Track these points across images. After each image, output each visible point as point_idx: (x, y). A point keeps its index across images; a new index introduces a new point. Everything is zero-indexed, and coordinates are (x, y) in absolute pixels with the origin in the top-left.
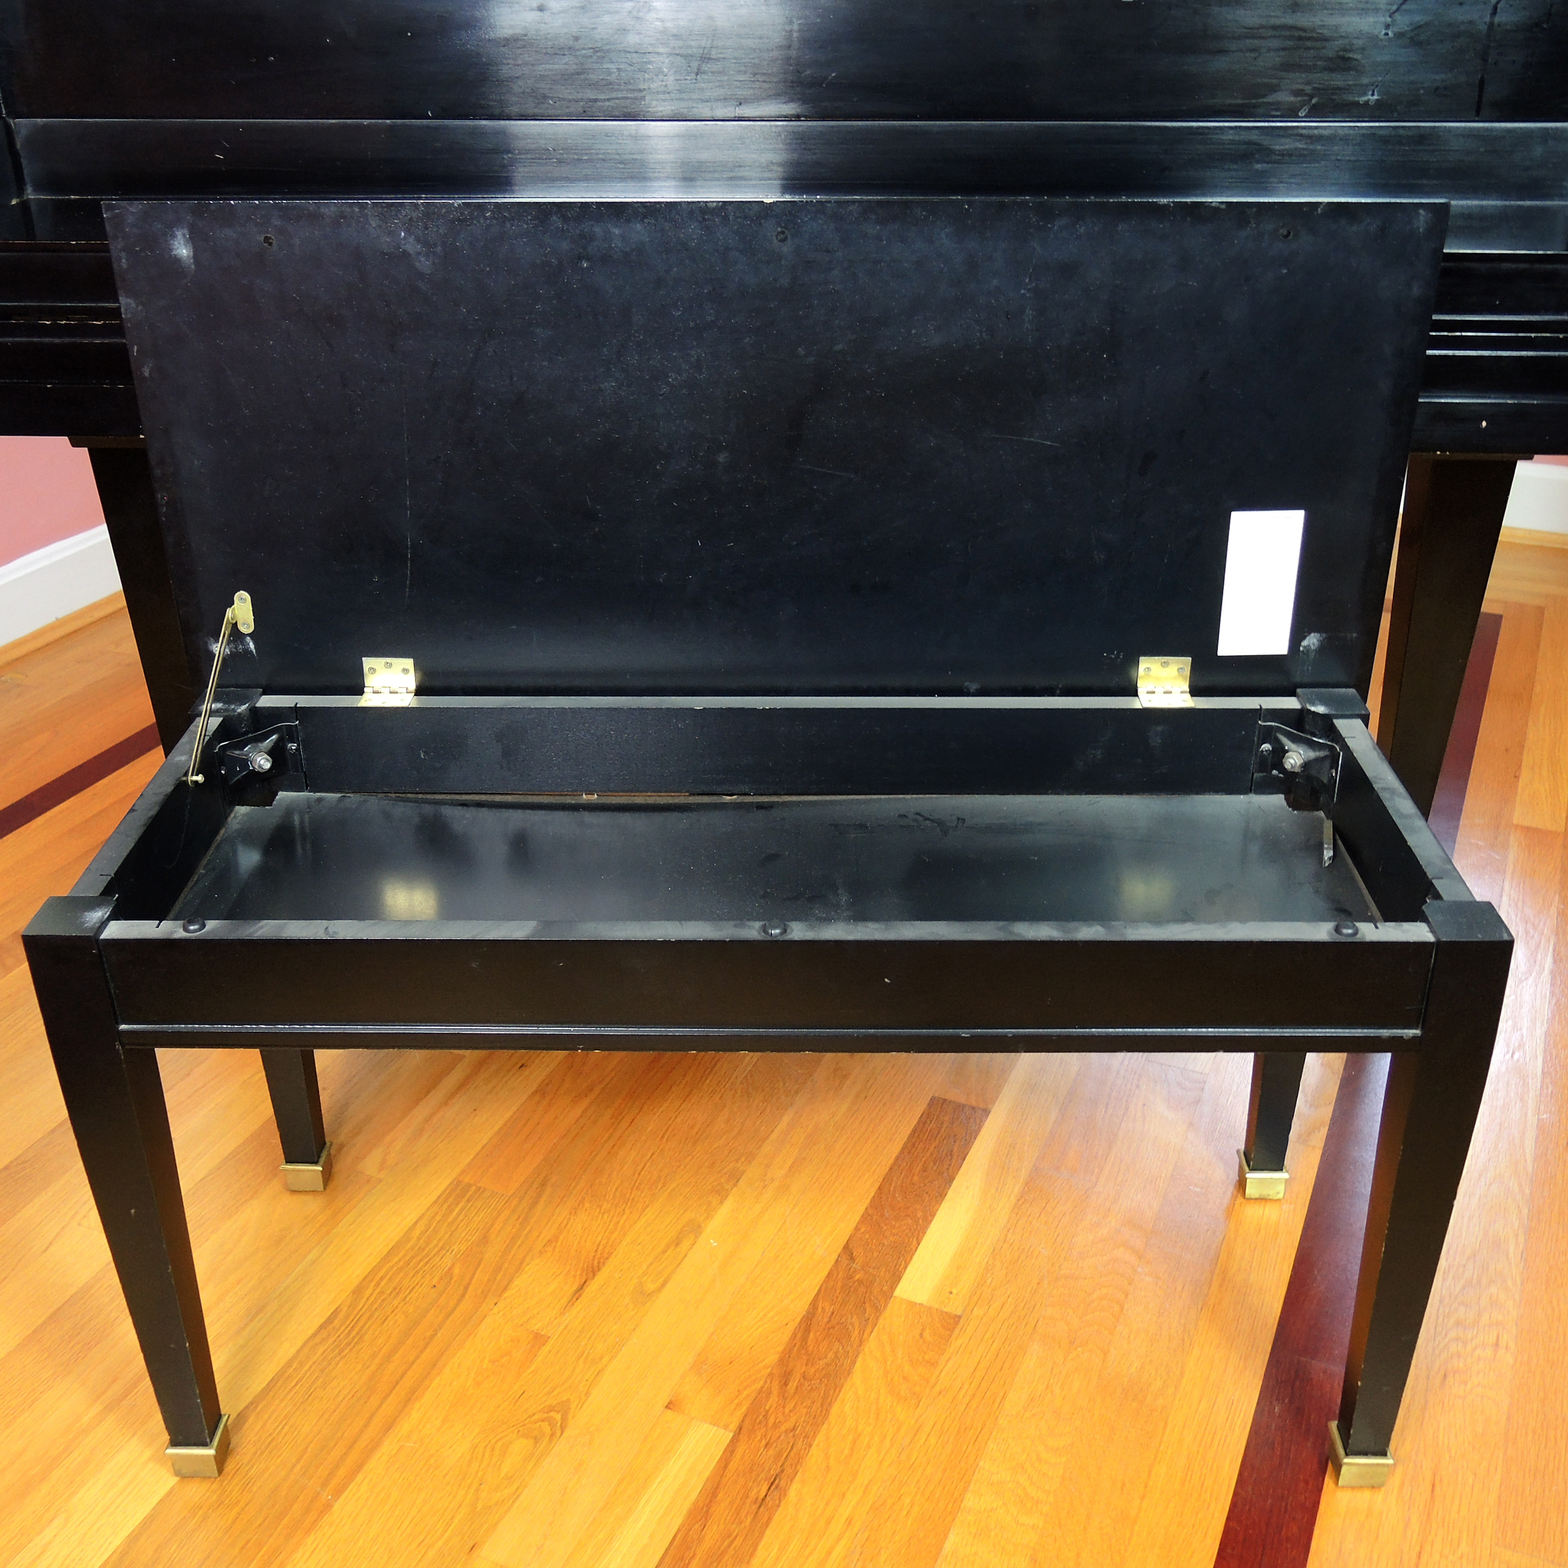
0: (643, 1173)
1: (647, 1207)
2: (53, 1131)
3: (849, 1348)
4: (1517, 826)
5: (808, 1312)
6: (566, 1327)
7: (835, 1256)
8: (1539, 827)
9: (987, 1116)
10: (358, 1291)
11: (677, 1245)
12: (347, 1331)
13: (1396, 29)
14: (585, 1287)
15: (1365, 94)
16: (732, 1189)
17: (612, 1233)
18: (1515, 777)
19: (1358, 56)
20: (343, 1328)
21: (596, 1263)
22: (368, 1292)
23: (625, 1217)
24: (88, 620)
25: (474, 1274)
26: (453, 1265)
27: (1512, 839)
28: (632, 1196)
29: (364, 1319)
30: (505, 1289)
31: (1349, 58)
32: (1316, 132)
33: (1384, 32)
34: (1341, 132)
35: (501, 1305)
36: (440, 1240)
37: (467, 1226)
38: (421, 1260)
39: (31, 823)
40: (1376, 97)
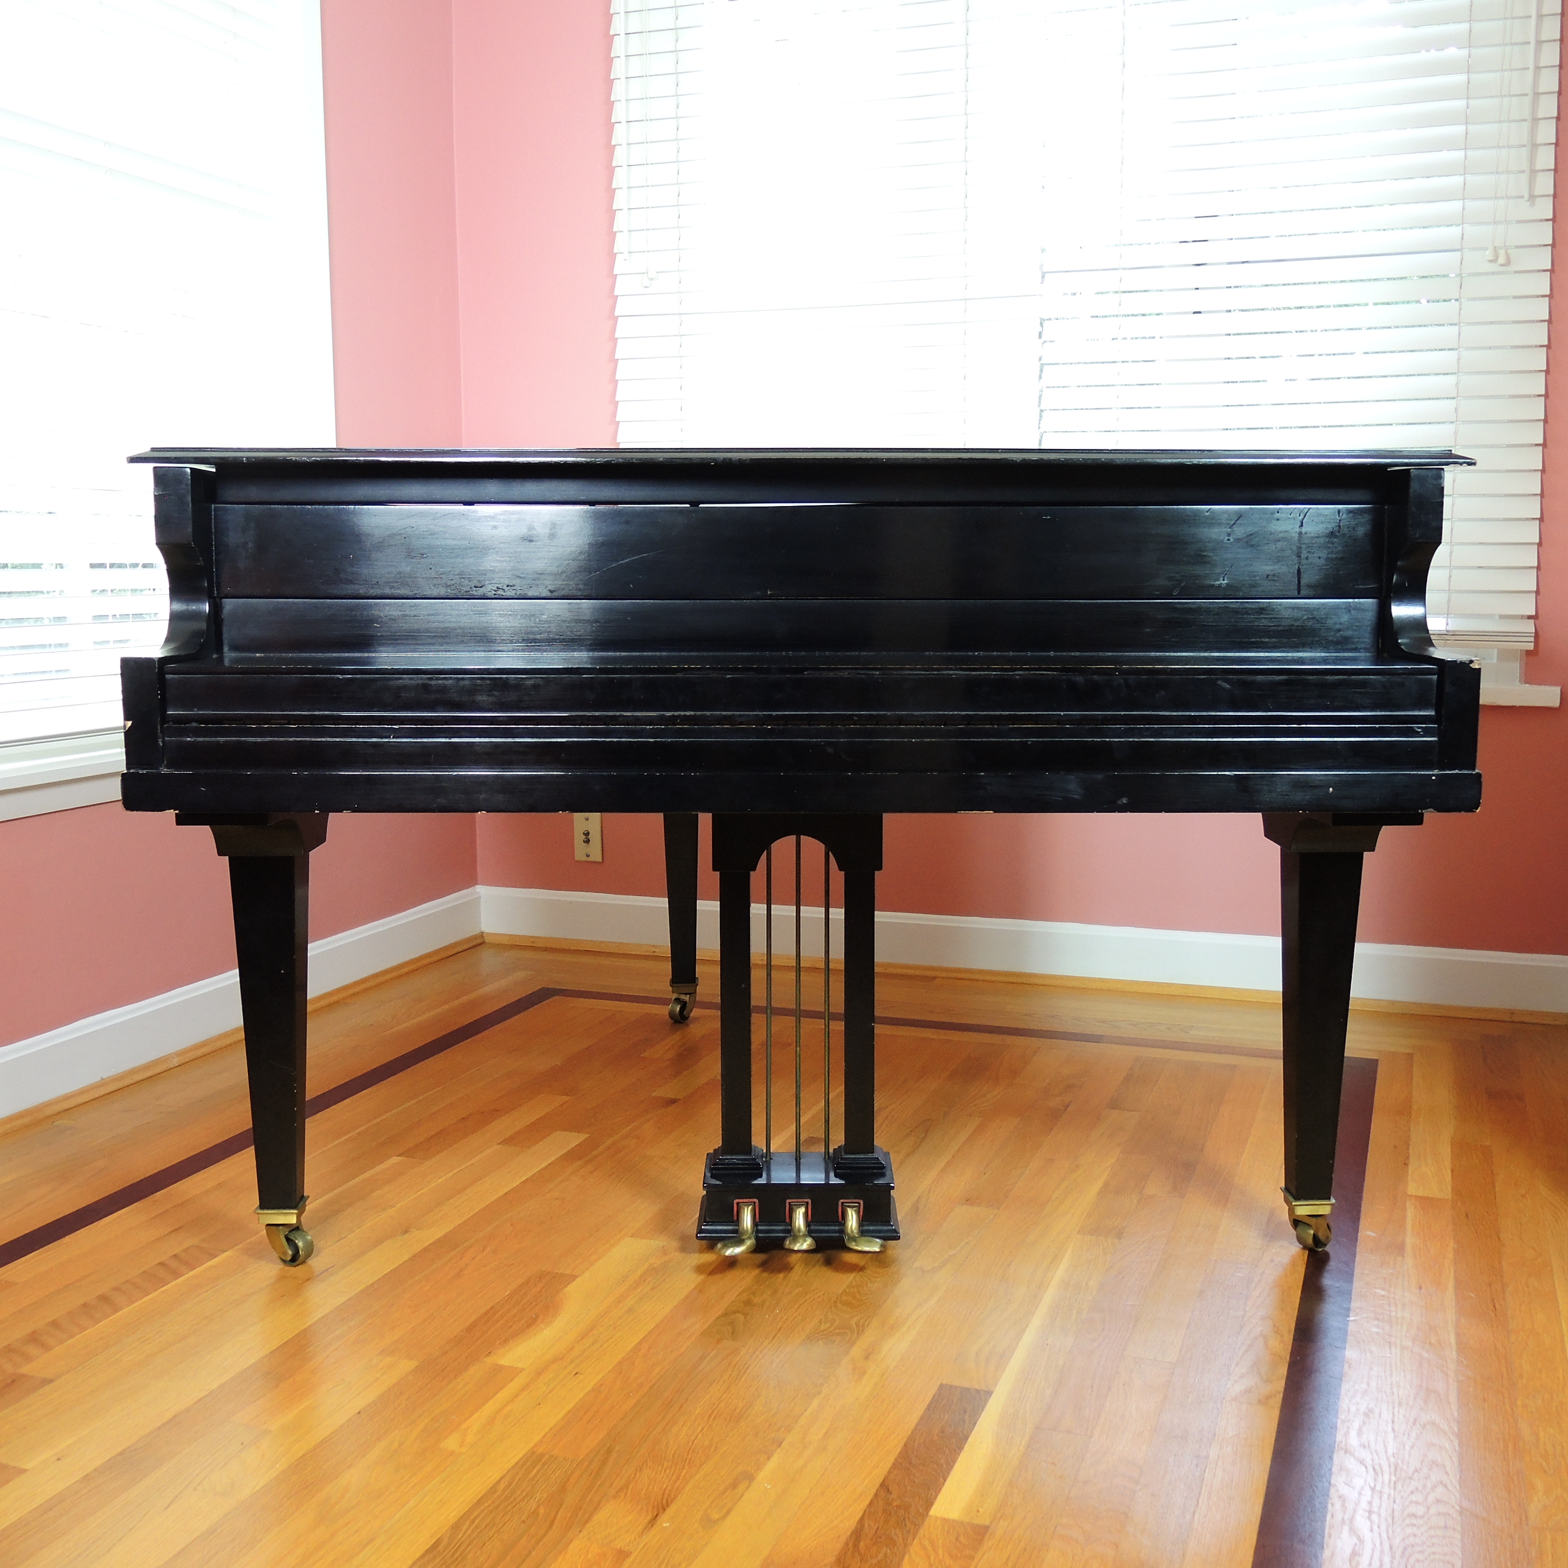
0: (696, 1441)
1: (703, 1464)
2: (159, 1428)
3: (896, 1550)
4: (1411, 1196)
5: (856, 1529)
6: (646, 1544)
7: (874, 1491)
8: (1430, 1196)
9: (990, 1396)
10: (456, 1526)
11: (734, 1488)
12: (450, 1553)
13: (1235, 537)
14: (657, 1518)
15: (1218, 580)
16: (776, 1450)
17: (676, 1482)
18: (1405, 1164)
19: (1211, 554)
20: (447, 1551)
21: (664, 1501)
22: (464, 1528)
23: (685, 1471)
24: (128, 1081)
25: (557, 1513)
26: (538, 1507)
27: (1408, 1204)
28: (690, 1456)
29: (465, 1545)
30: (587, 1522)
31: (1204, 556)
32: (1186, 606)
33: (1227, 538)
34: (1204, 606)
35: (585, 1532)
36: (522, 1492)
37: (545, 1482)
38: (509, 1504)
39: (101, 1221)
40: (1225, 582)
